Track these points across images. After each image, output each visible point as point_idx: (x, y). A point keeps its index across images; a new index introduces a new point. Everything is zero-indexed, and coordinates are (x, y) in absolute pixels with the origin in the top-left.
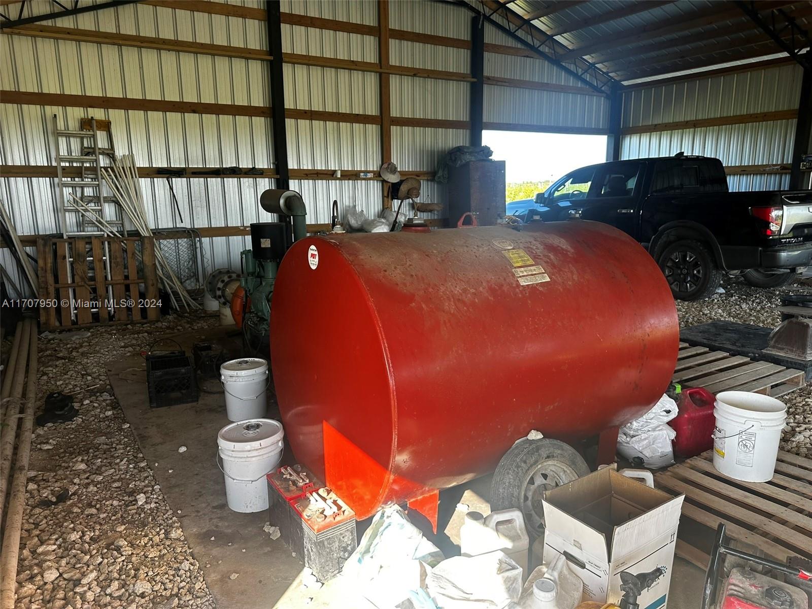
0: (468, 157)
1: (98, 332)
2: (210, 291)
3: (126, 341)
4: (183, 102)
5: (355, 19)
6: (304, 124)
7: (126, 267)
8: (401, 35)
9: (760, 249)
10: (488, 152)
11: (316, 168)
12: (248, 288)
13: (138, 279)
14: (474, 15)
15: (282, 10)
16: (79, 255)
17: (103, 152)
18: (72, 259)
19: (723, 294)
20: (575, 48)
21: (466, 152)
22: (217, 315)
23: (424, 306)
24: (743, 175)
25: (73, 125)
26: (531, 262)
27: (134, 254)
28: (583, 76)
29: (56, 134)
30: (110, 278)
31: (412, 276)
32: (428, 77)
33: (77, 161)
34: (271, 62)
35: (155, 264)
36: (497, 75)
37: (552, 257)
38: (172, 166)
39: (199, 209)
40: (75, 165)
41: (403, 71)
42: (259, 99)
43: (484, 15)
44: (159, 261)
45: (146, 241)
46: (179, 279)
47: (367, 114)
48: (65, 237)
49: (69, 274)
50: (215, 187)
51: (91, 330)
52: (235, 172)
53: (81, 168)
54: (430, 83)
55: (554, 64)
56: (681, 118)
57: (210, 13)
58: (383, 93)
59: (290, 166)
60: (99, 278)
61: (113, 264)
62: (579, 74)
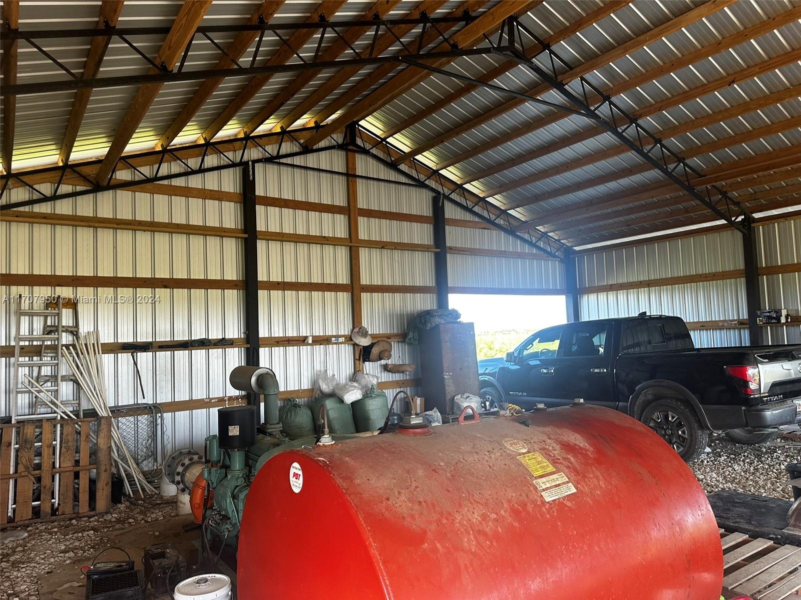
0: (437, 320)
1: (37, 531)
2: (169, 475)
3: (68, 543)
4: (155, 278)
5: (326, 200)
6: (276, 294)
7: (78, 451)
8: (369, 213)
9: (743, 408)
10: (456, 315)
11: (287, 335)
12: (211, 481)
13: (90, 464)
14: (434, 195)
15: (257, 193)
16: (26, 441)
17: (67, 330)
18: (18, 446)
19: (711, 453)
20: (528, 220)
21: (435, 316)
22: (173, 502)
23: (438, 546)
24: (703, 330)
25: (38, 306)
26: (551, 469)
27: (88, 436)
28: (537, 244)
29: (18, 313)
30: (57, 465)
31: (420, 502)
32: (395, 249)
33: (37, 339)
34: (246, 239)
35: (110, 447)
36: (459, 245)
37: (572, 459)
38: (139, 340)
39: (163, 383)
40: (35, 343)
41: (371, 244)
42: (232, 273)
43: (444, 194)
44: (115, 442)
45: (103, 422)
46: (136, 460)
47: (338, 283)
48: (13, 422)
49: (12, 463)
50: (182, 360)
51: (29, 529)
52: (204, 344)
53: (41, 346)
54: (397, 254)
55: (509, 234)
56: (633, 278)
57: (187, 197)
58: (353, 264)
59: (261, 335)
60: (46, 466)
61: (63, 449)
62: (534, 242)
